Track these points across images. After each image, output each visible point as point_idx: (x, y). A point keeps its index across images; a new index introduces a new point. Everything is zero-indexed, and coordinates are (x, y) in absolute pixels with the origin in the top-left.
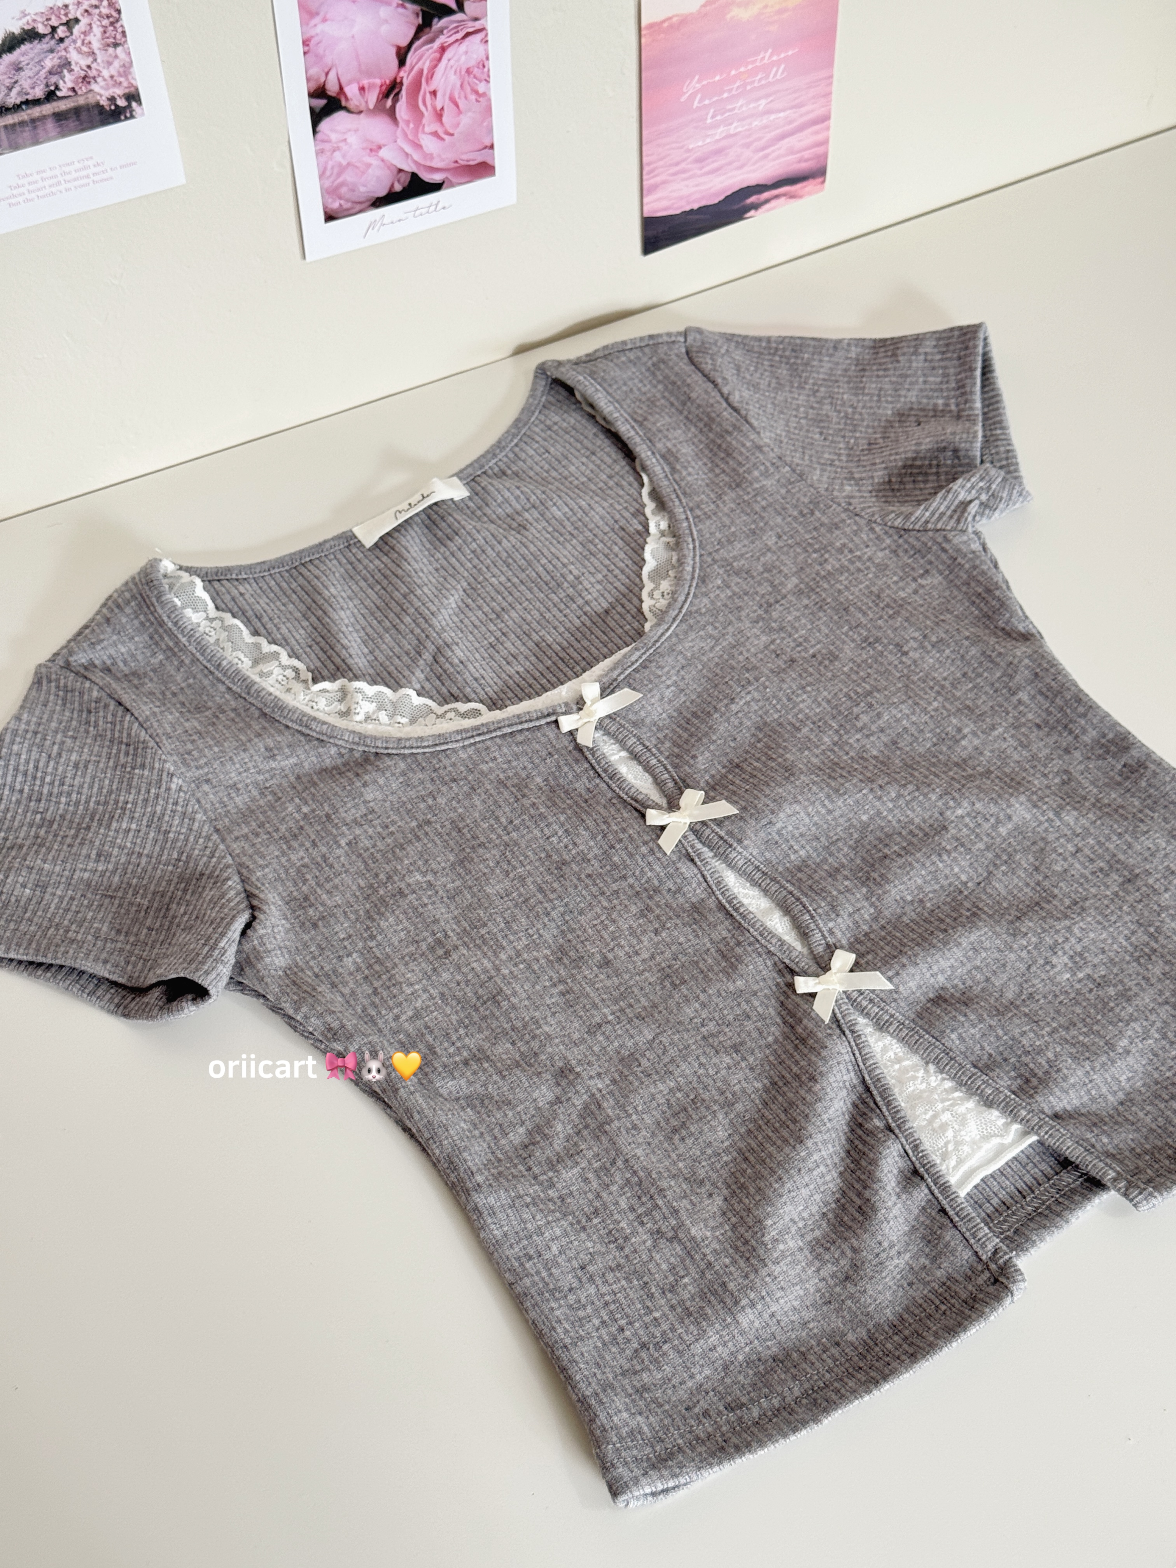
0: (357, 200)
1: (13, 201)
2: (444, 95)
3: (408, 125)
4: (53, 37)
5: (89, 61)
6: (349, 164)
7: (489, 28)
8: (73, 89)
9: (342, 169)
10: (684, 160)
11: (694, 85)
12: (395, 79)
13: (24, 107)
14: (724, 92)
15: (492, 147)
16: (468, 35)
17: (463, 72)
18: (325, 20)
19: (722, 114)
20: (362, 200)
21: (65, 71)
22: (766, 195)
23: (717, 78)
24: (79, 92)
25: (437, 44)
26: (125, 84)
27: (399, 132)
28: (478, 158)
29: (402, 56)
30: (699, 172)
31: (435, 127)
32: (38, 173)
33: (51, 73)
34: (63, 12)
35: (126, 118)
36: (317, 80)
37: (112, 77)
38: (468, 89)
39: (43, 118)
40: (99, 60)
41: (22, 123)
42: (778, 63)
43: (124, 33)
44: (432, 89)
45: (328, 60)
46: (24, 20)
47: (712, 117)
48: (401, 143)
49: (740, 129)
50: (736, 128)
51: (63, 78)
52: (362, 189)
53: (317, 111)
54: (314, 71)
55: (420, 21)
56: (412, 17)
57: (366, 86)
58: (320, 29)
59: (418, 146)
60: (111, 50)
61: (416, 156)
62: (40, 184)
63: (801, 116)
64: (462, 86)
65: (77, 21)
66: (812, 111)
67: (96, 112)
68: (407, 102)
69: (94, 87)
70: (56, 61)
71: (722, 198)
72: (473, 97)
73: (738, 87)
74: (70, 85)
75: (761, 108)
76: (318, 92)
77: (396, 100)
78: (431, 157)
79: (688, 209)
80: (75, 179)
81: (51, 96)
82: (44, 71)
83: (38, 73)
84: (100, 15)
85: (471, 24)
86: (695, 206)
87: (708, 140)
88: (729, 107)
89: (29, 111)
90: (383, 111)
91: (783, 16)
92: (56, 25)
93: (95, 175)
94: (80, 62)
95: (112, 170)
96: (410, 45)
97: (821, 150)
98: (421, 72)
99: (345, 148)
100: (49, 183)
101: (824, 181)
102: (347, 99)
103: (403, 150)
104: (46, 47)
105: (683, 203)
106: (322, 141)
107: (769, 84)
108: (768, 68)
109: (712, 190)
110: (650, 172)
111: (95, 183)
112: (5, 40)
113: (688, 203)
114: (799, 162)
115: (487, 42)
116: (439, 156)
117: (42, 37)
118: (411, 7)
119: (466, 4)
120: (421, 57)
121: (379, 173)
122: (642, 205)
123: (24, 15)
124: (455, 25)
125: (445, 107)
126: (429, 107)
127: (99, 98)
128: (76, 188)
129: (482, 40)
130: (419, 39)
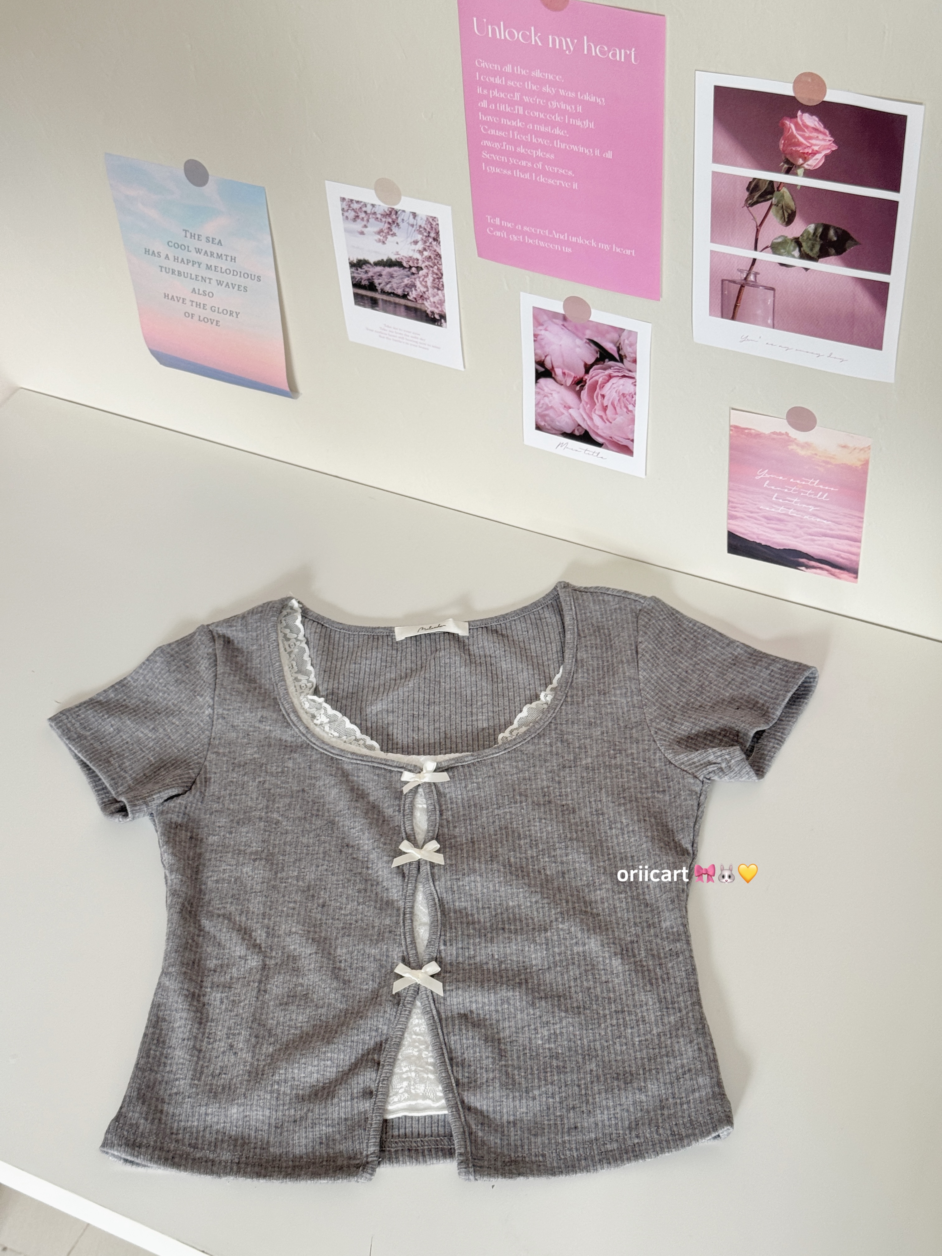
0: (554, 427)
1: (382, 335)
2: (609, 400)
3: (587, 405)
4: (409, 271)
5: (425, 290)
6: (552, 407)
7: (638, 378)
8: (415, 299)
9: (548, 408)
10: (758, 513)
11: (765, 474)
12: (582, 378)
13: (392, 295)
14: (785, 488)
15: (633, 441)
16: (624, 376)
17: (621, 394)
18: (546, 330)
19: (784, 500)
20: (556, 428)
21: (413, 289)
22: (813, 563)
23: (781, 478)
24: (418, 302)
25: (608, 372)
26: (440, 309)
27: (581, 406)
28: (625, 442)
29: (588, 368)
30: (766, 525)
31: (602, 414)
32: (394, 328)
33: (406, 286)
34: (415, 261)
35: (438, 325)
36: (540, 357)
37: (434, 302)
38: (623, 405)
39: (400, 305)
40: (430, 292)
41: (390, 302)
42: (824, 491)
43: (443, 285)
44: (602, 394)
45: (547, 350)
46: (397, 257)
47: (776, 498)
48: (581, 411)
49: (795, 515)
50: (792, 512)
51: (412, 291)
52: (557, 423)
53: (539, 372)
54: (539, 352)
55: (598, 356)
56: (594, 352)
57: (566, 374)
58: (542, 333)
59: (591, 419)
60: (436, 290)
61: (589, 423)
62: (394, 334)
63: (840, 530)
64: (619, 400)
65: (422, 269)
66: (847, 531)
67: (424, 314)
68: (588, 393)
69: (425, 302)
70: (409, 282)
71: (782, 548)
72: (625, 410)
73: (794, 491)
74: (415, 296)
75: (810, 510)
76: (540, 363)
77: (582, 388)
78: (597, 428)
79: (758, 541)
80: (411, 341)
81: (405, 296)
82: (403, 284)
83: (400, 283)
84: (433, 271)
85: (627, 371)
86: (763, 543)
87: (773, 510)
88: (788, 498)
90: (574, 390)
91: (829, 466)
92: (412, 265)
93: (421, 343)
94: (420, 288)
95: (428, 345)
96: (592, 365)
97: (854, 558)
98: (597, 382)
99: (551, 398)
100: (398, 335)
101: (857, 578)
102: (555, 374)
103: (582, 416)
104: (406, 273)
105: (755, 536)
106: (540, 388)
107: (816, 499)
108: (817, 490)
109: (775, 540)
110: (732, 507)
111: (420, 347)
112: (387, 260)
113: (758, 539)
114: (838, 556)
115: (635, 385)
116: (602, 429)
117: (404, 268)
118: (594, 347)
119: (625, 360)
120: (597, 374)
121: (567, 420)
122: (728, 524)
123: (397, 254)
124: (618, 368)
125: (609, 407)
126: (599, 401)
127: (426, 309)
128: (411, 345)
129: (633, 383)
130: (597, 364)
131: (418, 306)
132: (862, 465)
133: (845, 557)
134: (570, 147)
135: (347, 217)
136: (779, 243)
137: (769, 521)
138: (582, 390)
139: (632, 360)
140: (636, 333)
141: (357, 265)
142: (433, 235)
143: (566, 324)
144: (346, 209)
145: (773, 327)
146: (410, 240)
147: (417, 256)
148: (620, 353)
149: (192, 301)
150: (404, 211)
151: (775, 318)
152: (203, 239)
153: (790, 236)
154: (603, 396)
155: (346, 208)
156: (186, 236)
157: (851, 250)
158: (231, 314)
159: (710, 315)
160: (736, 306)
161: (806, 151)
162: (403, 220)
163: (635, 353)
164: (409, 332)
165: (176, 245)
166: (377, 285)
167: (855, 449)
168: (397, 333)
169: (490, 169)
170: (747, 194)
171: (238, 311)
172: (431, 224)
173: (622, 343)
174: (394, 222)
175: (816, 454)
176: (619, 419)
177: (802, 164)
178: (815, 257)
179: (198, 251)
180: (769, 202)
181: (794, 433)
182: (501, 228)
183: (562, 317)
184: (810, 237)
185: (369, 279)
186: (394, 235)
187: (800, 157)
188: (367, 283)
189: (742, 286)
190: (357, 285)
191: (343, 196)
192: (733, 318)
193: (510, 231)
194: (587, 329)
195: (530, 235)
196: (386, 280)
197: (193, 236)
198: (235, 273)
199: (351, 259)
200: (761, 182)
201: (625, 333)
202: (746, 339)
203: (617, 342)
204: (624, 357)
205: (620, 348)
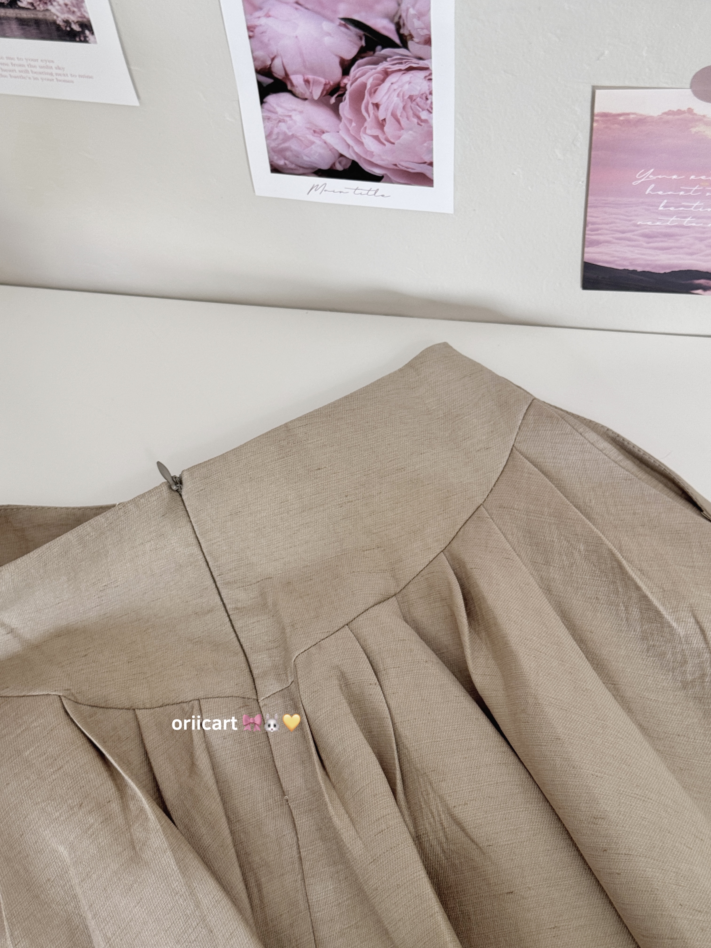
0: (301, 165)
2: (387, 110)
3: (351, 124)
6: (293, 136)
7: (434, 68)
9: (287, 138)
12: (339, 84)
15: (431, 164)
16: (411, 69)
17: (406, 98)
18: (268, 16)
20: (304, 166)
24: (38, 8)
25: (381, 67)
26: (79, 14)
27: (341, 125)
28: (419, 169)
29: (346, 66)
31: (377, 132)
32: (8, 58)
35: (81, 41)
36: (264, 62)
37: (66, 5)
38: (411, 113)
44: (375, 101)
45: (274, 48)
48: (343, 134)
52: (306, 158)
53: (264, 85)
54: (260, 54)
55: (363, 43)
56: (355, 39)
57: (311, 81)
59: (360, 143)
61: (357, 149)
62: (11, 67)
64: (404, 108)
68: (350, 106)
69: (50, 7)
71: (669, 271)
72: (415, 120)
76: (264, 71)
77: (340, 99)
78: (372, 154)
80: (40, 73)
85: (415, 60)
86: (640, 269)
90: (327, 104)
93: (57, 75)
95: (72, 76)
96: (353, 61)
98: (364, 85)
99: (290, 122)
100: (17, 69)
102: (292, 85)
103: (345, 141)
106: (270, 111)
111: (58, 80)
115: (430, 80)
116: (379, 156)
118: (354, 29)
119: (410, 44)
120: (365, 74)
121: (322, 151)
122: (583, 252)
124: (398, 57)
125: (387, 120)
126: (371, 115)
127: (55, 17)
128: (42, 79)
129: (425, 77)
130: (362, 58)
131: (40, 16)
138: (341, 101)
139: (422, 39)
143: (302, 1)
148: (402, 31)
154: (377, 106)
163: (428, 28)
164: (34, 60)
168: (13, 65)
173: (404, 15)
176: (407, 136)
194: (340, 2)
203: (394, 16)
204: (408, 38)
205: (401, 23)
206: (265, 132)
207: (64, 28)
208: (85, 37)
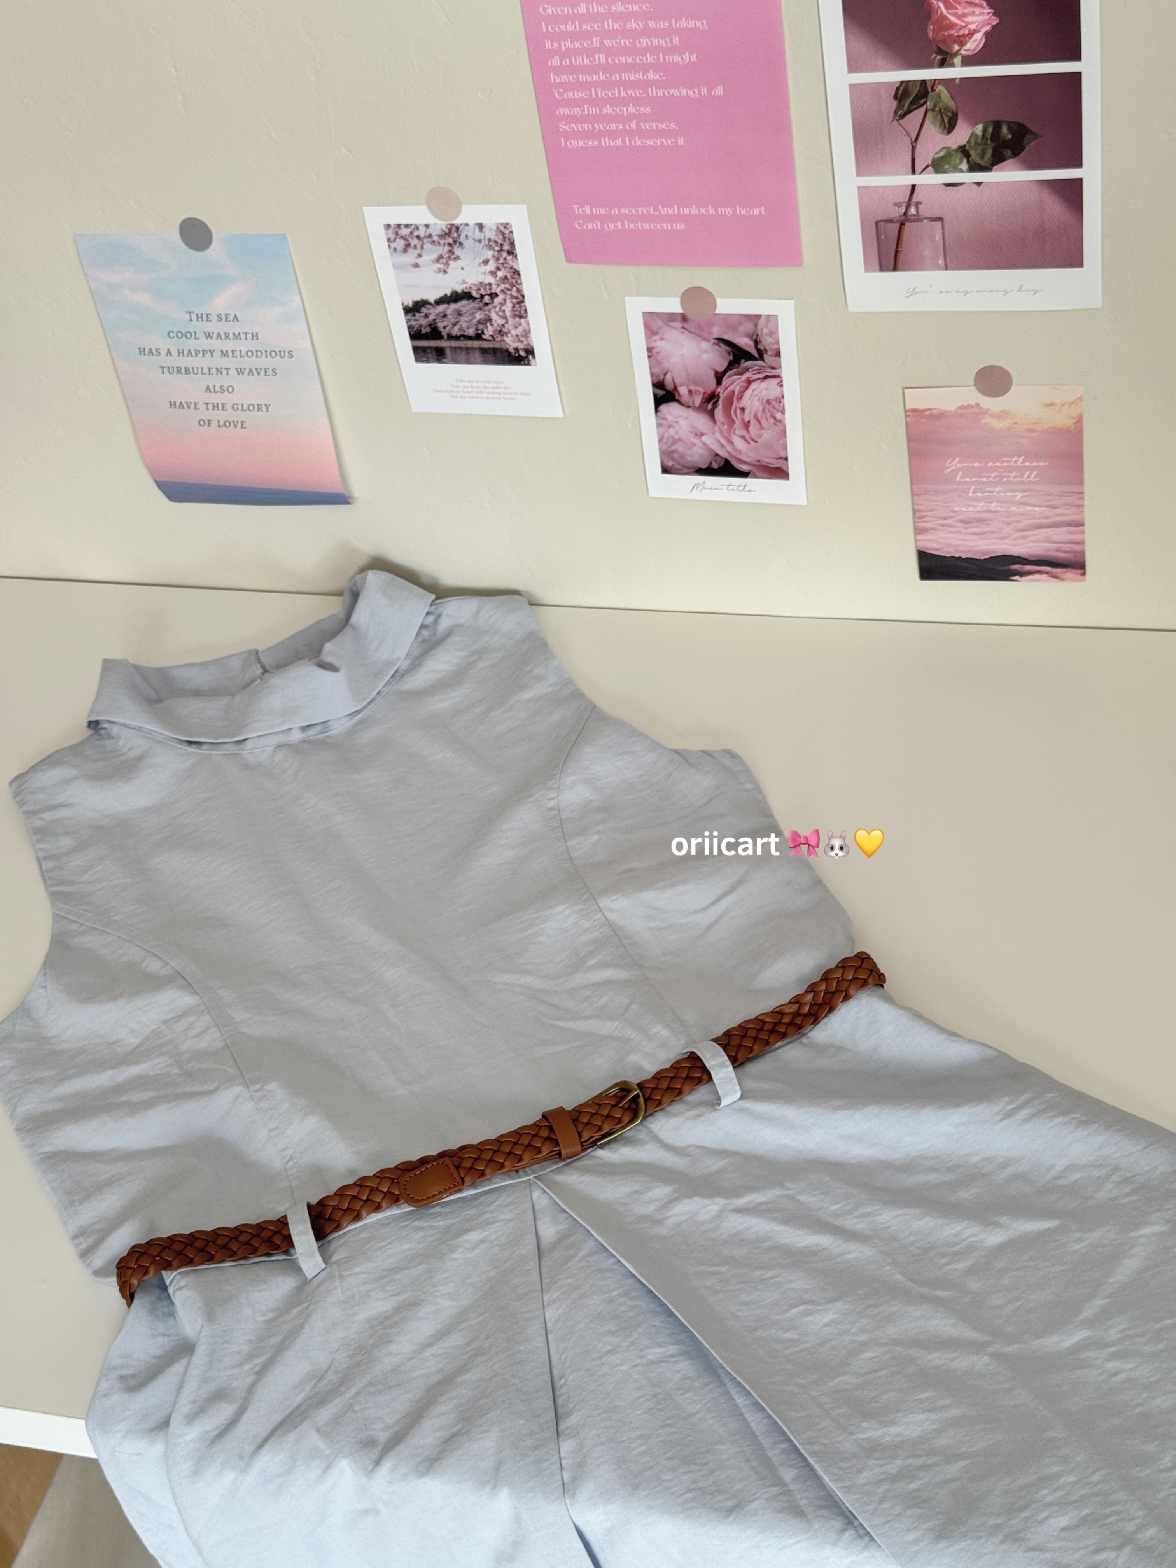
0: (685, 465)
1: (455, 394)
2: (750, 413)
3: (724, 426)
4: (481, 301)
5: (503, 322)
6: (679, 439)
7: (784, 376)
9: (675, 441)
10: (951, 517)
11: (953, 464)
12: (714, 392)
13: (462, 338)
14: (984, 477)
15: (786, 459)
16: (767, 377)
17: (765, 401)
18: (662, 339)
19: (984, 493)
20: (688, 465)
21: (488, 324)
22: (1028, 568)
23: (976, 464)
24: (496, 339)
25: (744, 377)
26: (525, 343)
27: (716, 428)
28: (777, 464)
29: (719, 377)
30: (965, 531)
31: (743, 432)
32: (469, 382)
33: (479, 322)
34: (488, 287)
35: (525, 364)
36: (658, 376)
37: (517, 336)
38: (768, 415)
39: (473, 349)
40: (510, 323)
41: (460, 348)
42: (1032, 469)
43: (526, 311)
44: (741, 406)
45: (666, 365)
46: (465, 286)
47: (974, 492)
48: (718, 435)
49: (999, 509)
51: (487, 327)
52: (689, 459)
53: (659, 397)
54: (656, 370)
55: (731, 358)
56: (726, 354)
57: (693, 391)
58: (658, 344)
59: (731, 443)
60: (517, 319)
61: (729, 448)
62: (470, 389)
64: (763, 410)
65: (497, 295)
66: (1066, 515)
67: (506, 354)
68: (723, 410)
69: (505, 338)
70: (483, 316)
71: (987, 557)
72: (772, 421)
73: (995, 477)
74: (491, 333)
75: (1018, 498)
76: (658, 385)
77: (715, 405)
78: (740, 452)
79: (957, 555)
80: (492, 393)
81: (479, 337)
82: (475, 321)
83: (472, 320)
84: (511, 295)
85: (769, 370)
86: (964, 556)
87: (971, 509)
88: (988, 489)
89: (465, 342)
90: (705, 410)
91: (1035, 434)
92: (484, 293)
93: (505, 393)
94: (497, 320)
95: (516, 394)
96: (725, 372)
97: (1077, 548)
98: (733, 392)
100: (475, 390)
101: (1084, 574)
102: (679, 395)
103: (719, 441)
104: (477, 306)
105: (951, 550)
106: (662, 418)
107: (1023, 482)
108: (1021, 470)
109: (978, 548)
110: (920, 518)
111: (504, 398)
112: (452, 294)
113: (956, 551)
114: (1058, 551)
115: (782, 386)
116: (746, 454)
117: (475, 299)
118: (725, 347)
119: (765, 356)
120: (733, 383)
121: (700, 451)
122: (916, 541)
123: (464, 282)
124: (757, 368)
125: (751, 421)
126: (739, 417)
127: (508, 346)
128: (493, 398)
129: (778, 383)
130: (731, 370)
131: (497, 345)
132: (1074, 423)
133: (1068, 550)
134: (669, 92)
135: (395, 249)
136: (942, 158)
137: (968, 525)
138: (716, 407)
139: (774, 353)
140: (776, 316)
141: (414, 309)
142: (506, 247)
143: (686, 326)
144: (392, 239)
145: (946, 268)
146: (479, 260)
147: (490, 279)
148: (759, 347)
149: (207, 404)
150: (467, 225)
151: (948, 256)
152: (214, 318)
153: (954, 146)
155: (392, 237)
156: (191, 320)
157: (1031, 147)
158: (259, 408)
159: (867, 270)
160: (897, 252)
161: (961, 32)
162: (467, 236)
163: (778, 343)
164: (489, 382)
165: (179, 335)
166: (441, 329)
167: (1063, 405)
168: (472, 387)
169: (571, 143)
170: (895, 103)
171: (267, 403)
172: (503, 234)
173: (759, 333)
174: (455, 242)
175: (1016, 423)
176: (767, 435)
177: (959, 50)
178: (988, 165)
179: (209, 335)
180: (924, 107)
181: (986, 402)
182: (592, 218)
183: (680, 318)
184: (979, 141)
185: (430, 325)
186: (458, 258)
187: (955, 42)
188: (428, 330)
189: (902, 224)
190: (415, 335)
191: (387, 223)
192: (895, 269)
193: (604, 219)
194: (713, 325)
195: (631, 218)
196: (453, 320)
197: (199, 317)
198: (258, 354)
199: (406, 303)
200: (910, 84)
201: (762, 321)
202: (913, 292)
203: (753, 335)
204: (764, 352)
205: (758, 340)
206: (658, 437)
207: (513, 355)
208: (529, 361)
